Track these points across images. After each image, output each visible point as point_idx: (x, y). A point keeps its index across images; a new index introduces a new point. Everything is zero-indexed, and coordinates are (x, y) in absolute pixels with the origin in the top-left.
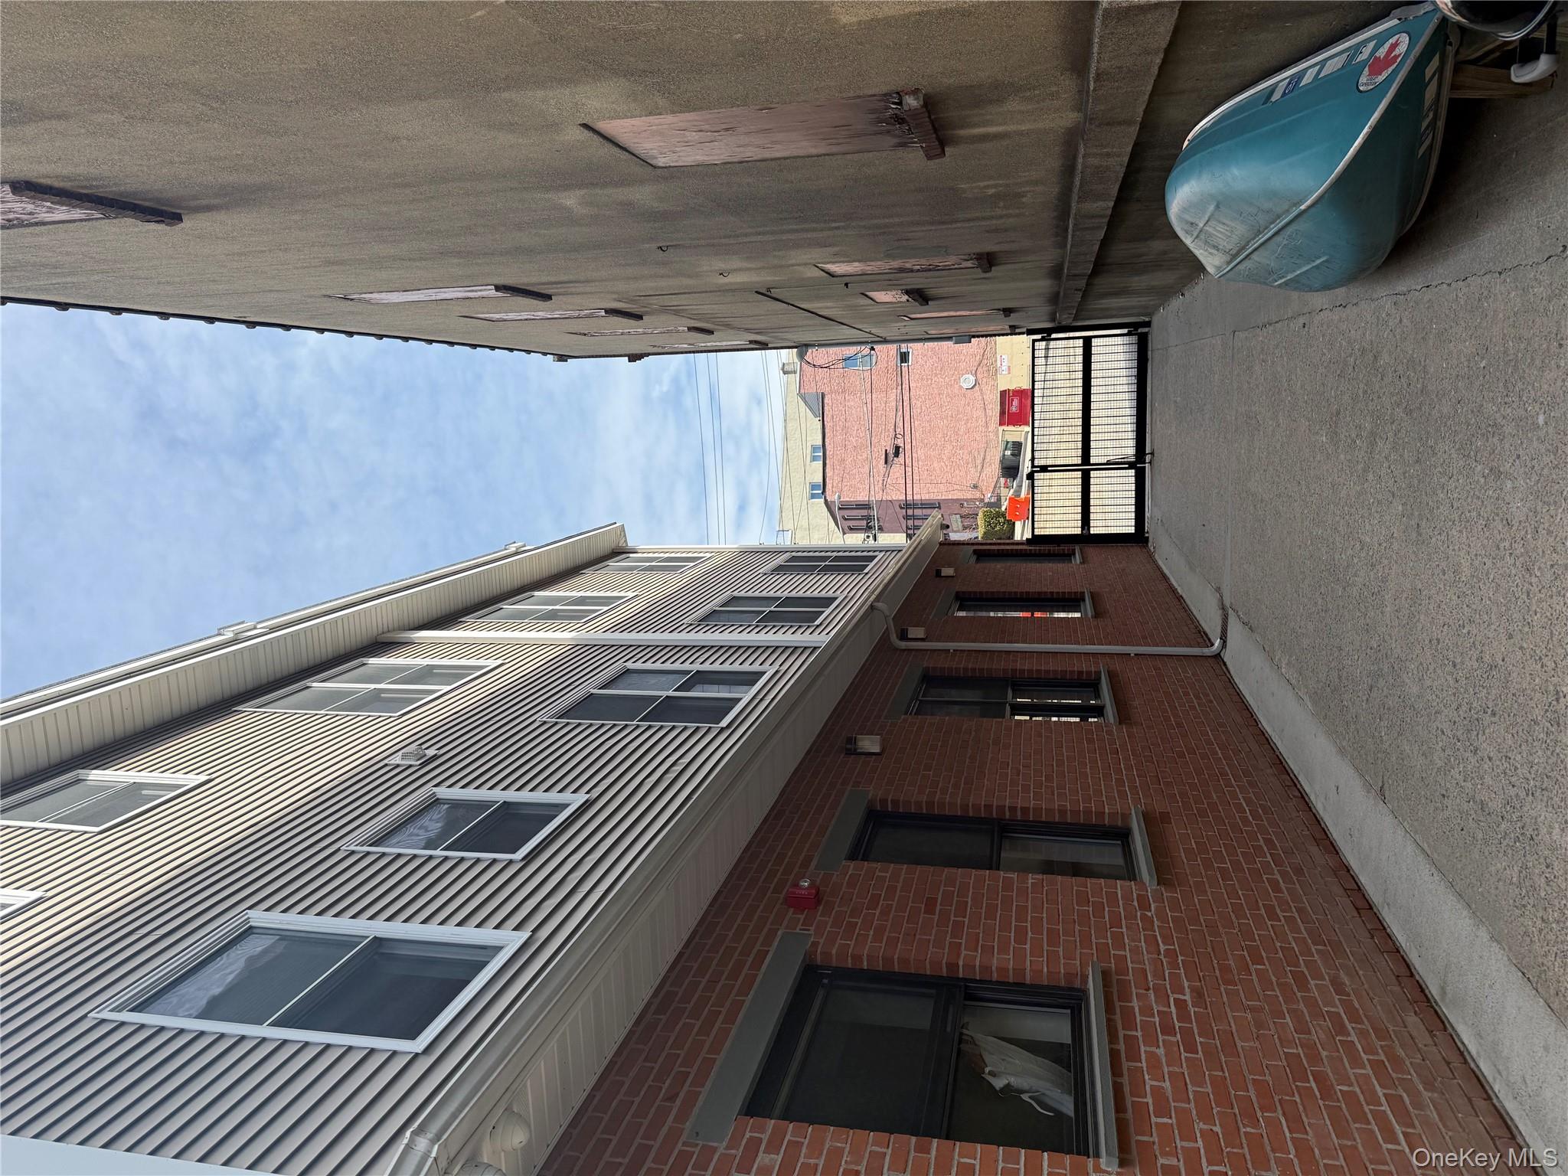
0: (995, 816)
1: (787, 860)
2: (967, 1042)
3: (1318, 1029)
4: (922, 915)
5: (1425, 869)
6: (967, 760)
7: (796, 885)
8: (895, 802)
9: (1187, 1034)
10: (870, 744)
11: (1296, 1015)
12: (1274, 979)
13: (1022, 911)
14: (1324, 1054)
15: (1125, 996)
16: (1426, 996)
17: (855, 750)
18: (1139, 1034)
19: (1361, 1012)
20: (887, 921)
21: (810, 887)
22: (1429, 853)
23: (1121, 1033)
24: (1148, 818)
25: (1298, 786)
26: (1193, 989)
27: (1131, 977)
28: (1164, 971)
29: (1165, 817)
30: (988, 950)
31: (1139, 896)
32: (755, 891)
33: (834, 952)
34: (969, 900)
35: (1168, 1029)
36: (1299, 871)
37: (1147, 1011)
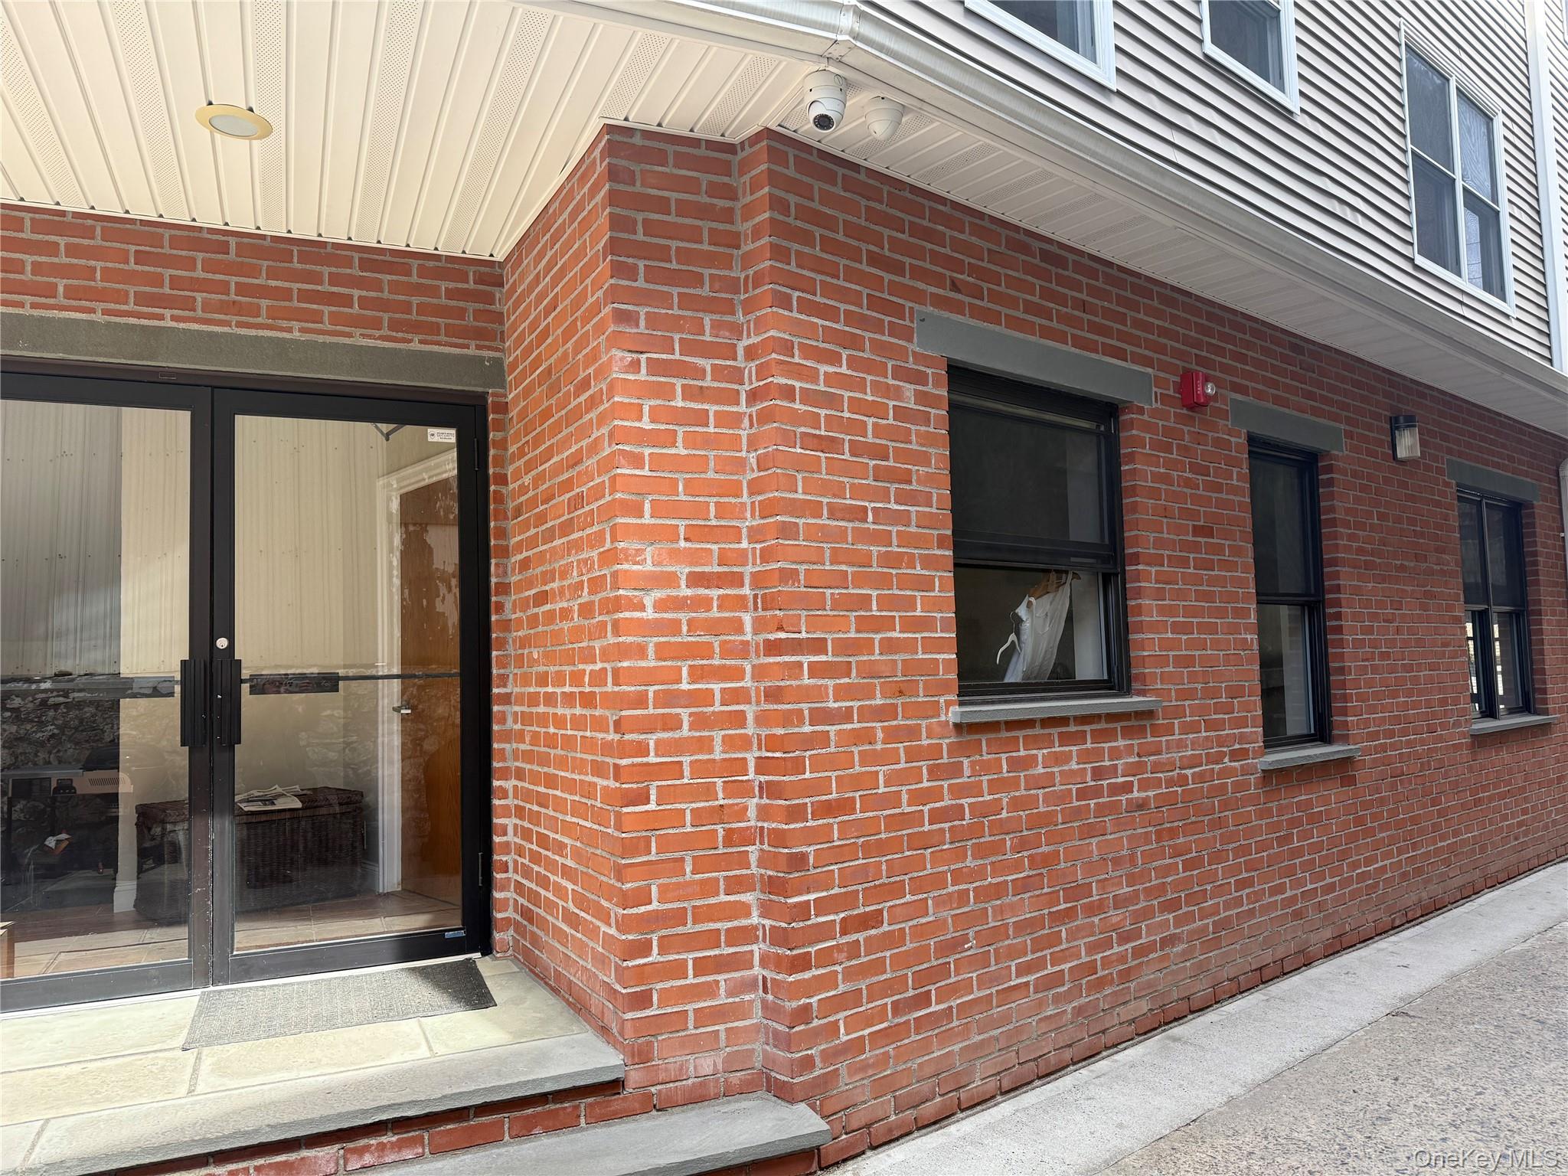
0: (1327, 596)
1: (1239, 365)
2: (1058, 578)
3: (1121, 917)
4: (1191, 523)
5: (1310, 1044)
6: (1399, 562)
7: (1207, 379)
8: (1330, 483)
9: (1097, 792)
10: (1407, 445)
11: (1133, 898)
12: (1169, 880)
13: (1212, 629)
14: (1096, 920)
15: (1127, 733)
16: (1170, 1022)
17: (1398, 428)
18: (1089, 745)
19: (1146, 959)
20: (1179, 486)
21: (1206, 395)
22: (1328, 1051)
23: (1087, 728)
24: (1344, 764)
25: (1407, 925)
26: (1146, 800)
27: (1150, 739)
28: (1162, 772)
29: (1350, 781)
30: (1159, 595)
31: (1247, 750)
32: (1196, 335)
33: (1134, 432)
34: (1216, 573)
35: (1098, 773)
36: (1298, 915)
37: (1115, 754)
